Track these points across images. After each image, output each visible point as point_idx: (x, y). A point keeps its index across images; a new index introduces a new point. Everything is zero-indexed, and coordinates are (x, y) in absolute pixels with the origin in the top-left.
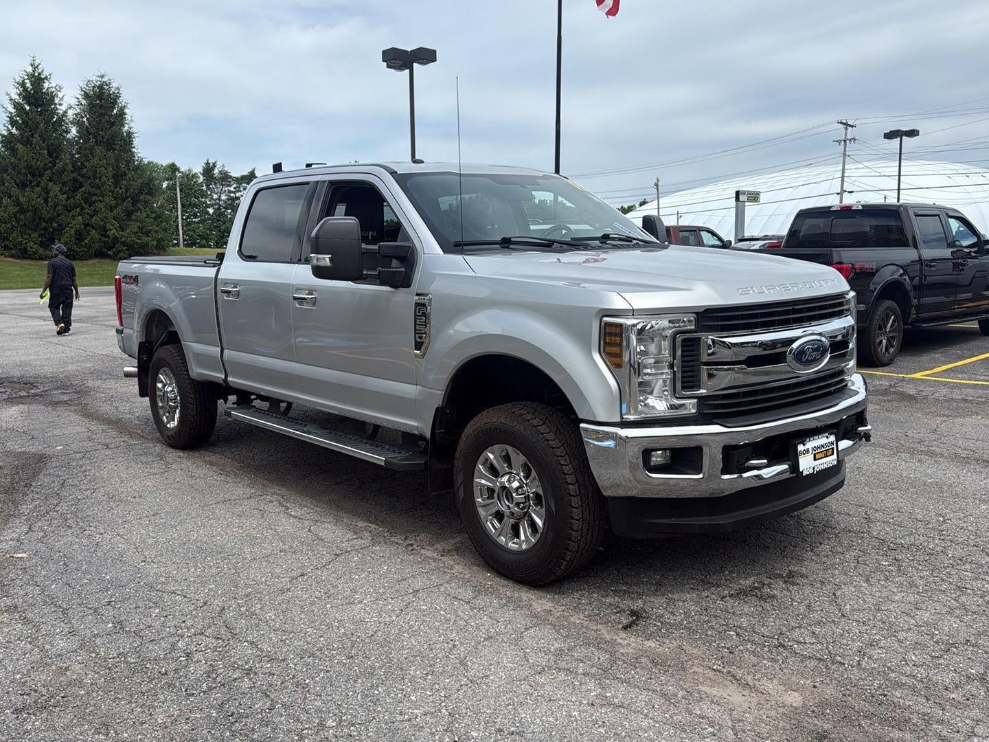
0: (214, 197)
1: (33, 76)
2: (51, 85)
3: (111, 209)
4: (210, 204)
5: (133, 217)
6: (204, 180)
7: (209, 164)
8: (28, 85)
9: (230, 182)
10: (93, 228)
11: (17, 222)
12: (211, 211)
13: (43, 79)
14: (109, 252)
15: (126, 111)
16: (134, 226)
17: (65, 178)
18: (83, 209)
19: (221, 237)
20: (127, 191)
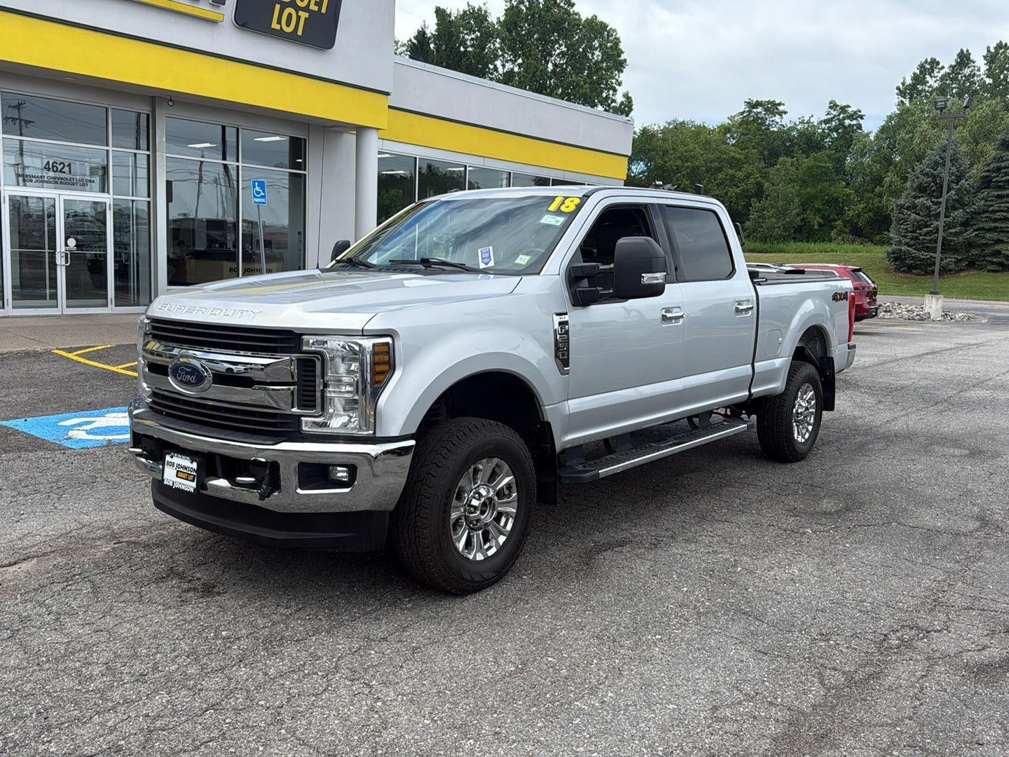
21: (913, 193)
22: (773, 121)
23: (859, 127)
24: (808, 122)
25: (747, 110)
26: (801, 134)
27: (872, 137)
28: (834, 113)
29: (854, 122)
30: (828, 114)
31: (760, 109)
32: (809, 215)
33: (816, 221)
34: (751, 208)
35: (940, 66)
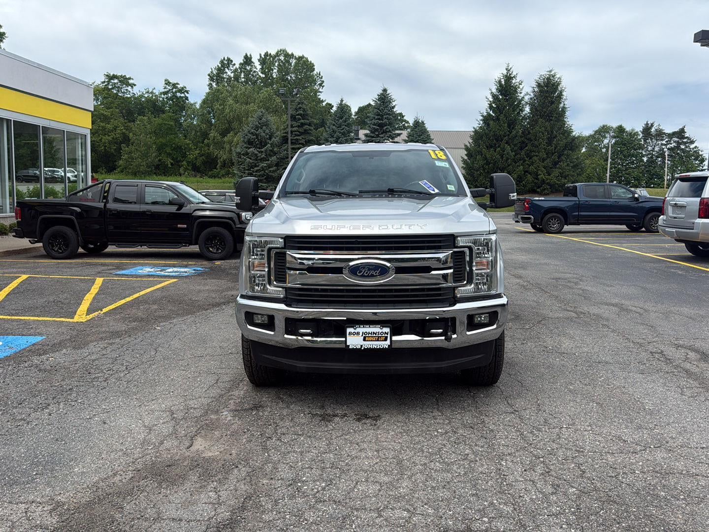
0: (649, 149)
1: (506, 76)
2: (516, 81)
3: (544, 160)
4: (645, 154)
5: (557, 166)
6: (643, 136)
7: (648, 124)
8: (503, 83)
9: (663, 137)
10: (530, 173)
11: (484, 170)
12: (645, 159)
13: (512, 78)
14: (538, 190)
15: (564, 93)
16: (556, 172)
17: (516, 142)
18: (525, 161)
19: (650, 178)
20: (555, 148)
21: (245, 145)
22: (126, 90)
23: (187, 98)
24: (152, 93)
25: (106, 80)
26: (148, 100)
27: (198, 106)
28: (169, 88)
29: (183, 95)
30: (165, 88)
31: (116, 81)
32: (164, 157)
33: (169, 161)
34: (121, 151)
35: (233, 63)
